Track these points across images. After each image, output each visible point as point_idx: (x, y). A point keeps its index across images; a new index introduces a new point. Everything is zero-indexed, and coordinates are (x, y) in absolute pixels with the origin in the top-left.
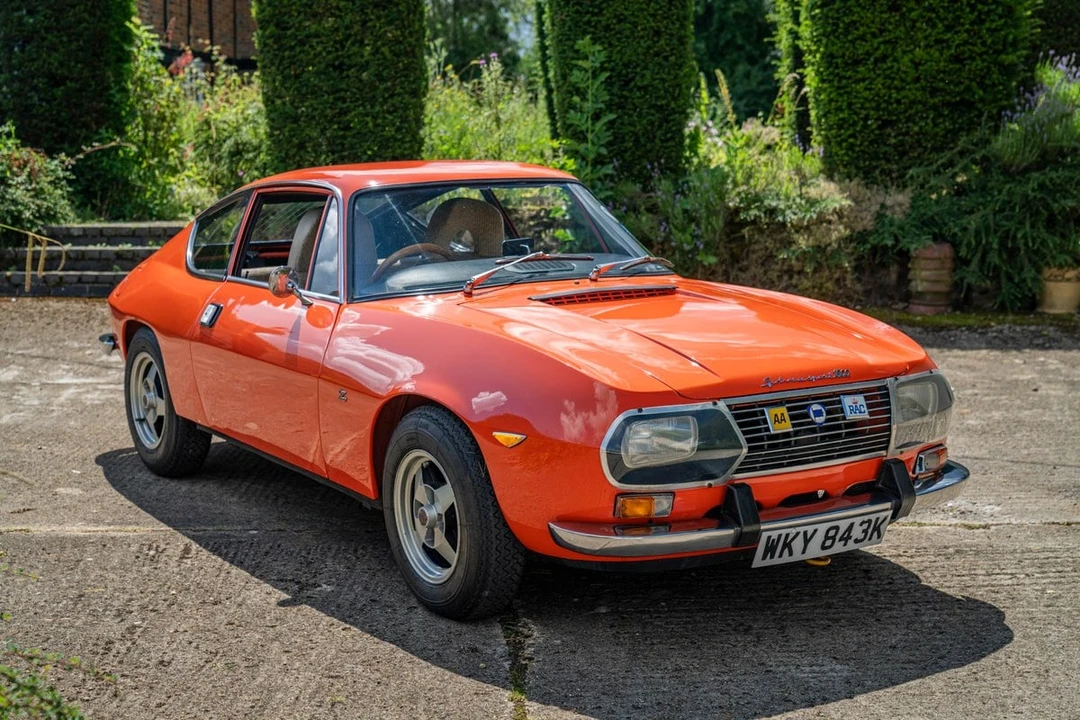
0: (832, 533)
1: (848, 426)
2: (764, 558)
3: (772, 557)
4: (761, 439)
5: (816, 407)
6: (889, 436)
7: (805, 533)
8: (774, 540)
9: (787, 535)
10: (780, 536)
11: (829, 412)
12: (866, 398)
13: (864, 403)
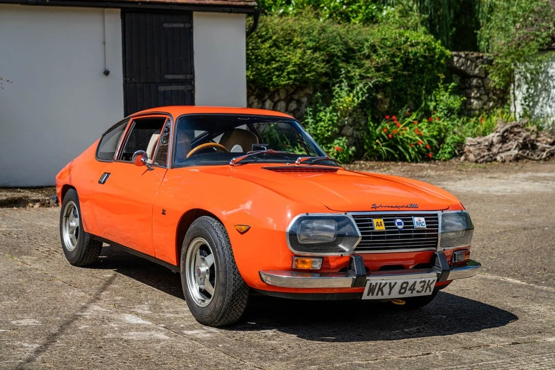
0: (405, 285)
1: (415, 231)
2: (368, 295)
3: (372, 295)
4: (369, 233)
5: (399, 221)
6: (437, 239)
7: (390, 284)
8: (373, 286)
9: (381, 283)
10: (377, 283)
11: (405, 224)
12: (426, 219)
13: (424, 221)
